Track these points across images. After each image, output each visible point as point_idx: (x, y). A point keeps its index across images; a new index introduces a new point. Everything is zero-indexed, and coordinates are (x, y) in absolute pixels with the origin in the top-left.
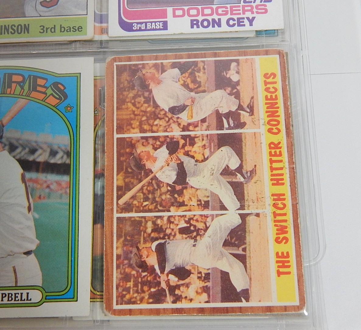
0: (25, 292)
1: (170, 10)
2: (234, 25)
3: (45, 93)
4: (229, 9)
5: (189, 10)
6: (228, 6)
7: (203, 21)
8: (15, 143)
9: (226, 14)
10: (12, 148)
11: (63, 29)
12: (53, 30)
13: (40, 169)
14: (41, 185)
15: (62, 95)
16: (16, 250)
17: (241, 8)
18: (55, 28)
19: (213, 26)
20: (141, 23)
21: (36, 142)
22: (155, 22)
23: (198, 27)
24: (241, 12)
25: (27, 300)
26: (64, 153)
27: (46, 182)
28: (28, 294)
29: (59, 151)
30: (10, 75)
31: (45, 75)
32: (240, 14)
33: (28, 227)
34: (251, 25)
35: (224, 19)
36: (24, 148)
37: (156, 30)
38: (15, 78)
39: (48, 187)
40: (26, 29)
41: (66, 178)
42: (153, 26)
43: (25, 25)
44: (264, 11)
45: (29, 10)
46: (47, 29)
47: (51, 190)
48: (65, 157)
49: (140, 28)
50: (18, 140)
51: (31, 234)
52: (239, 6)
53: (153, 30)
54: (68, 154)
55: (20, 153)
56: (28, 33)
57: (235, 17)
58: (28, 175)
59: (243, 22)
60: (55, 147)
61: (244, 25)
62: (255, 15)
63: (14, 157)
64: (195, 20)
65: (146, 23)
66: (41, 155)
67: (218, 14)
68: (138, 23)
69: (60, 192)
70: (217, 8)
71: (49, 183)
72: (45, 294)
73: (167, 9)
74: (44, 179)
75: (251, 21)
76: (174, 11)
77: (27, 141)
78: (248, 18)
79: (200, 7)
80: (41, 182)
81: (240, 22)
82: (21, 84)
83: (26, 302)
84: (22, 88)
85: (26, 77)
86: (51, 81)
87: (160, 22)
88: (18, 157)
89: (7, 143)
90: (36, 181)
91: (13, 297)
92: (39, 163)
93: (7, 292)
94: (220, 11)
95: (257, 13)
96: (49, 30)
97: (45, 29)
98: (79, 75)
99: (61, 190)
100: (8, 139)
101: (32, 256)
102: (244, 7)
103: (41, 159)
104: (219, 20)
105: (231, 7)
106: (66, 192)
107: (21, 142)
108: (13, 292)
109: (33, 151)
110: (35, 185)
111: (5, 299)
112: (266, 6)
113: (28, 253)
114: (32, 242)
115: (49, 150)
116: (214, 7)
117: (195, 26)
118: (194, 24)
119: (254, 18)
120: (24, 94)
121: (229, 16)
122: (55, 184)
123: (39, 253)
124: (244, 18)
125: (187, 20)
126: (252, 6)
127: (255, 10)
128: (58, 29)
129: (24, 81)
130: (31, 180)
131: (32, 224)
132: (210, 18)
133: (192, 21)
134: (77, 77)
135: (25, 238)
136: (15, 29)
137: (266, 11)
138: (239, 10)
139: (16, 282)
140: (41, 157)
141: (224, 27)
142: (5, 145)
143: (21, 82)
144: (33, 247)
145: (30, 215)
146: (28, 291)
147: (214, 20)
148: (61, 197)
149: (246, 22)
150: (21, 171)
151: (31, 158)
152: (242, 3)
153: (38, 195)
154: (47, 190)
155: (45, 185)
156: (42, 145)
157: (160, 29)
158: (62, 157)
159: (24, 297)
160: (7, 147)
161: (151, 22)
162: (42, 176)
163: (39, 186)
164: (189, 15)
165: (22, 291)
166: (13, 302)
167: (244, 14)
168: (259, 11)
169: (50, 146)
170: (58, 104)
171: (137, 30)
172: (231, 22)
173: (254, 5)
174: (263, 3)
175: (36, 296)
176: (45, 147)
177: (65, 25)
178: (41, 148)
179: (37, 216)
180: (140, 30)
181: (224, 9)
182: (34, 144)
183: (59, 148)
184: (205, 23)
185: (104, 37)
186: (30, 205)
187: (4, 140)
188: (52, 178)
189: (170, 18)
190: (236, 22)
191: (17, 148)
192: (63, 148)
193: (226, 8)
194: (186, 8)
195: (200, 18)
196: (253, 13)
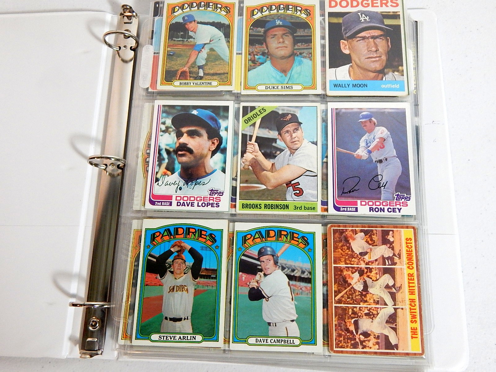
0: (292, 340)
1: (359, 201)
2: (391, 211)
3: (298, 241)
4: (388, 203)
5: (368, 202)
6: (388, 201)
7: (376, 208)
8: (284, 266)
9: (387, 206)
10: (283, 269)
11: (305, 208)
12: (300, 208)
13: (297, 280)
14: (298, 288)
15: (307, 243)
16: (287, 319)
17: (394, 203)
18: (301, 207)
19: (381, 212)
20: (345, 208)
21: (294, 266)
22: (352, 207)
23: (373, 211)
24: (395, 205)
25: (293, 343)
26: (308, 272)
27: (300, 286)
28: (293, 340)
29: (306, 271)
30: (281, 231)
31: (298, 232)
32: (394, 206)
33: (292, 308)
34: (399, 212)
35: (386, 208)
36: (289, 269)
37: (352, 211)
38: (283, 233)
39: (301, 289)
40: (287, 207)
41: (309, 285)
42: (351, 210)
43: (286, 205)
44: (406, 205)
45: (288, 197)
46: (298, 207)
47: (303, 290)
48: (309, 274)
49: (344, 210)
50: (285, 264)
51: (294, 311)
52: (394, 202)
53: (351, 211)
54: (310, 273)
55: (287, 271)
56: (288, 209)
57: (392, 207)
58: (291, 283)
59: (396, 210)
60: (304, 270)
61: (396, 212)
62: (401, 207)
63: (284, 273)
64: (372, 208)
65: (347, 207)
66: (297, 273)
67: (383, 205)
68: (343, 207)
69: (307, 292)
70: (383, 202)
71: (301, 287)
72: (301, 341)
73: (357, 201)
74: (299, 285)
75: (399, 210)
76: (361, 202)
77: (290, 265)
78: (398, 208)
79: (374, 201)
80: (297, 286)
81: (394, 211)
82: (286, 236)
83: (292, 344)
84: (287, 238)
85: (289, 233)
86: (301, 235)
87: (354, 207)
88: (286, 273)
89: (280, 266)
90: (295, 286)
91: (286, 341)
92: (296, 277)
93: (283, 339)
94: (384, 204)
95: (403, 206)
96: (298, 208)
97: (297, 208)
98: (314, 233)
99: (307, 291)
100: (281, 264)
101: (295, 322)
102: (396, 202)
103: (297, 275)
104: (384, 208)
105: (390, 202)
106: (310, 292)
107: (287, 266)
108: (286, 339)
109: (293, 271)
110: (295, 287)
111: (283, 342)
112: (407, 202)
113: (293, 321)
114: (295, 316)
115: (301, 271)
116: (381, 201)
117: (372, 211)
118: (371, 209)
119: (401, 209)
120: (288, 241)
121: (389, 207)
122: (304, 288)
123: (297, 321)
124: (396, 208)
125: (367, 207)
126: (400, 202)
127: (401, 204)
128: (303, 208)
129: (287, 234)
130: (292, 285)
131: (294, 307)
132: (379, 207)
133: (370, 208)
134: (313, 234)
135: (291, 314)
136: (282, 206)
137: (407, 206)
138: (394, 204)
139: (287, 335)
140: (297, 274)
141: (386, 212)
142: (280, 267)
143: (286, 235)
144: (295, 318)
145: (293, 302)
146: (293, 339)
147: (381, 208)
148: (307, 294)
149: (397, 210)
150: (288, 280)
151: (292, 274)
152: (395, 201)
153: (296, 293)
154: (301, 291)
155: (299, 288)
156: (297, 268)
157: (354, 211)
158: (307, 274)
159: (292, 342)
160: (280, 268)
161: (350, 207)
162: (298, 284)
163: (296, 288)
164: (369, 205)
165: (290, 339)
166: (286, 344)
167: (396, 206)
168: (404, 205)
169: (301, 268)
170: (305, 247)
171: (342, 211)
172: (390, 210)
173: (401, 202)
174: (405, 201)
175: (297, 342)
176: (299, 269)
177: (306, 206)
178: (297, 269)
179: (296, 303)
180: (344, 211)
181: (386, 203)
182: (294, 267)
183: (306, 270)
184: (377, 210)
185: (325, 213)
186: (292, 297)
187: (279, 264)
188: (303, 284)
189: (359, 206)
190: (392, 210)
191: (285, 268)
192: (308, 270)
193: (387, 202)
194: (367, 201)
195: (374, 207)
196: (400, 206)
